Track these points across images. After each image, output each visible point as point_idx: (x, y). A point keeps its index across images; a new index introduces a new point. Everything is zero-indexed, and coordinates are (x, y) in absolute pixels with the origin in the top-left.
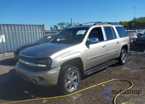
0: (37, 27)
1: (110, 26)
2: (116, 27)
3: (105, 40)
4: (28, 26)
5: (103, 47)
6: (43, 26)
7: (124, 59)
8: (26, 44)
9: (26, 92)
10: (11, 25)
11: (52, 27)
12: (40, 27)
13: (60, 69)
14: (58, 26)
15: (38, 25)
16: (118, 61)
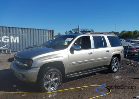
0: (47, 31)
1: (101, 35)
2: (108, 37)
3: (92, 48)
4: (39, 30)
5: (89, 54)
6: (53, 31)
7: (116, 67)
8: (34, 46)
9: (15, 86)
10: (25, 29)
11: (67, 32)
12: (50, 32)
13: (39, 70)
14: (72, 31)
15: (48, 30)
16: (107, 69)
